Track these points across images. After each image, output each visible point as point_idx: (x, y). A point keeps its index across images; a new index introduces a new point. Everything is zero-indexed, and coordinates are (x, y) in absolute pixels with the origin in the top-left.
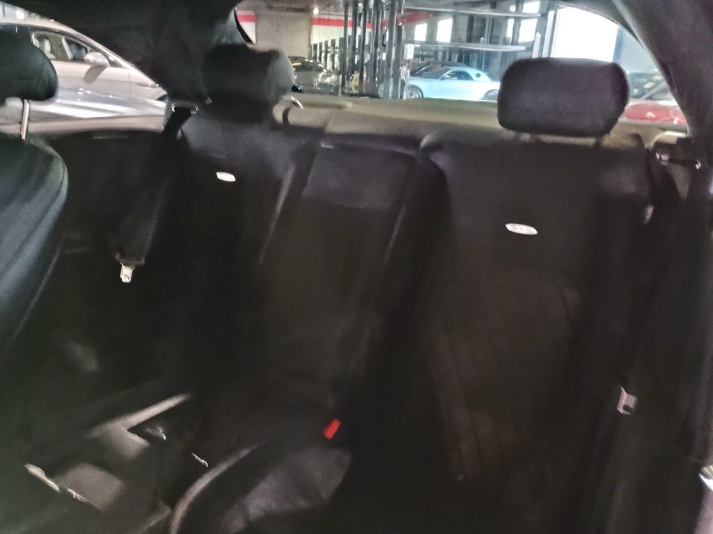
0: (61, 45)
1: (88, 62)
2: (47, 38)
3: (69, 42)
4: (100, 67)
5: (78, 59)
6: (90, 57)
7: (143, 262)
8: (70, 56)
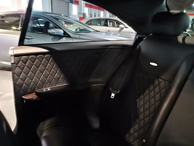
0: (115, 23)
1: (120, 27)
2: (112, 22)
3: (116, 23)
4: (123, 28)
5: (118, 27)
6: (121, 26)
7: (119, 92)
8: (116, 26)
